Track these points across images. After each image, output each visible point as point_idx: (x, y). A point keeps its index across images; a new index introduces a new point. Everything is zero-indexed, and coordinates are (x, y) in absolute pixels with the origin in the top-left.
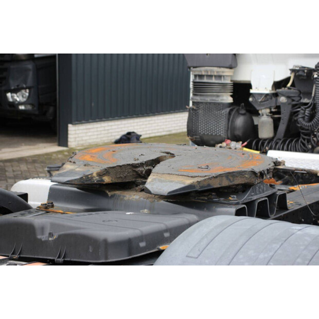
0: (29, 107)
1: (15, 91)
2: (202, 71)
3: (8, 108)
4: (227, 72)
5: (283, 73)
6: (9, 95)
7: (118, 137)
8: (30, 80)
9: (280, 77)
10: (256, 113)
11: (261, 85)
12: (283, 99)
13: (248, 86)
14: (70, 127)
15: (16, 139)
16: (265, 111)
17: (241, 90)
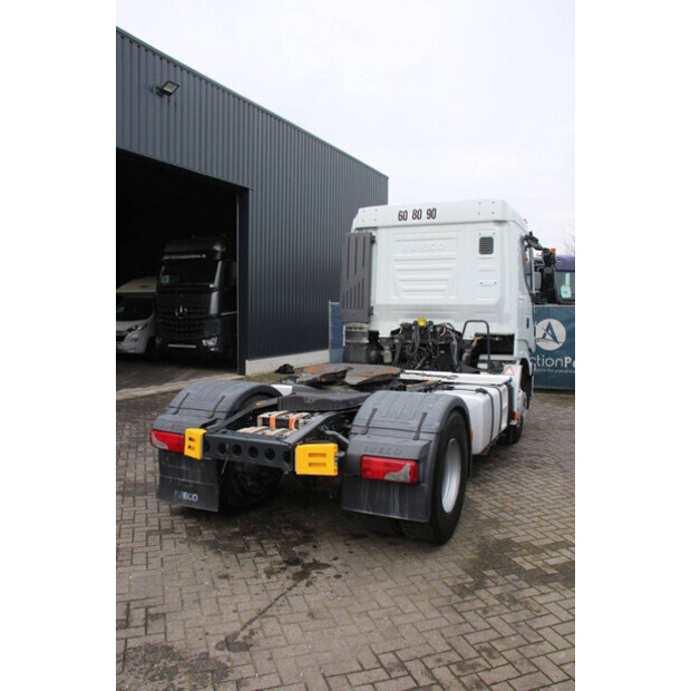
0: (217, 349)
1: (209, 338)
2: (351, 325)
3: (204, 350)
4: (365, 326)
5: (396, 326)
6: (204, 341)
8: (219, 329)
9: (395, 328)
10: (382, 349)
11: (385, 333)
12: (396, 341)
13: (377, 333)
14: (247, 362)
16: (387, 348)
17: (374, 335)
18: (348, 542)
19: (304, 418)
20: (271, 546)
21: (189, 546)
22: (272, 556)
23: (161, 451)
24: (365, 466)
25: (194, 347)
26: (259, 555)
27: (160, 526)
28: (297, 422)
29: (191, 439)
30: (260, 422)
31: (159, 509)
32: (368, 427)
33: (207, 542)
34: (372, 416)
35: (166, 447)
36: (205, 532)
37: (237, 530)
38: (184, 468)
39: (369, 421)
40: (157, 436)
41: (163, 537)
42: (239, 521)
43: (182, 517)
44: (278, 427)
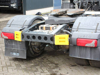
0: (16, 7)
1: (13, 4)
3: (11, 8)
6: (11, 5)
7: (36, 14)
12: (80, 1)
15: (14, 15)
16: (76, 4)
18: (71, 68)
19: (55, 26)
20: (45, 69)
21: (17, 70)
22: (46, 72)
23: (5, 39)
24: (78, 42)
25: (8, 7)
26: (42, 72)
27: (6, 64)
28: (53, 28)
29: (16, 35)
30: (40, 28)
31: (5, 59)
32: (78, 28)
33: (23, 69)
34: (79, 25)
35: (7, 38)
36: (22, 66)
37: (33, 64)
38: (14, 45)
39: (78, 27)
40: (4, 34)
41: (8, 68)
42: (33, 62)
43: (13, 61)
44: (46, 29)
